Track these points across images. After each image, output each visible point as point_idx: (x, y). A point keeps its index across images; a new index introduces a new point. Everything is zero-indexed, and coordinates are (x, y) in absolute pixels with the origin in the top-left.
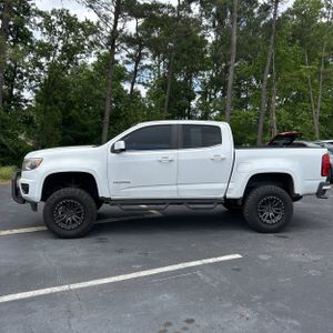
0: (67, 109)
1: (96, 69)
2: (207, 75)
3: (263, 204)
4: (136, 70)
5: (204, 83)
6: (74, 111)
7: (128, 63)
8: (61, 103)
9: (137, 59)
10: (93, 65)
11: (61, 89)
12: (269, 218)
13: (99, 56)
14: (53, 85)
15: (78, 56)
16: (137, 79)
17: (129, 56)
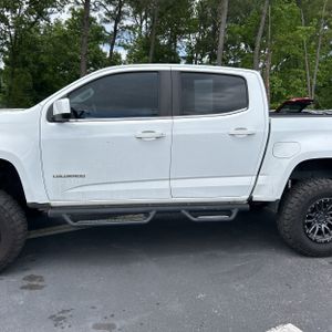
0: (39, 73)
1: (70, 27)
2: (193, 39)
3: (313, 210)
4: (116, 30)
5: (189, 47)
6: (47, 75)
7: (106, 21)
8: (32, 65)
9: (117, 17)
10: (67, 22)
11: (29, 47)
12: (320, 233)
13: (74, 13)
14: (20, 43)
15: (49, 10)
16: (117, 41)
17: (108, 14)
